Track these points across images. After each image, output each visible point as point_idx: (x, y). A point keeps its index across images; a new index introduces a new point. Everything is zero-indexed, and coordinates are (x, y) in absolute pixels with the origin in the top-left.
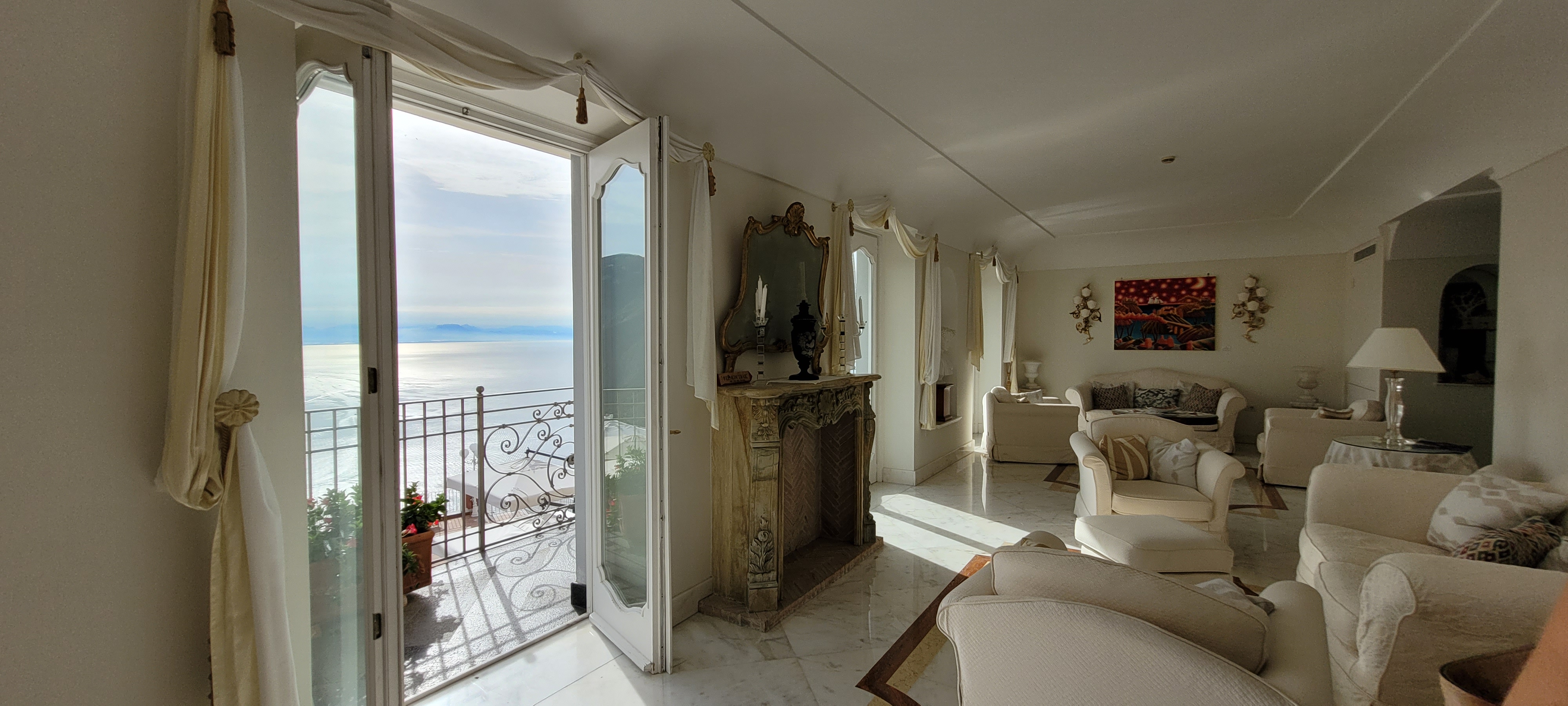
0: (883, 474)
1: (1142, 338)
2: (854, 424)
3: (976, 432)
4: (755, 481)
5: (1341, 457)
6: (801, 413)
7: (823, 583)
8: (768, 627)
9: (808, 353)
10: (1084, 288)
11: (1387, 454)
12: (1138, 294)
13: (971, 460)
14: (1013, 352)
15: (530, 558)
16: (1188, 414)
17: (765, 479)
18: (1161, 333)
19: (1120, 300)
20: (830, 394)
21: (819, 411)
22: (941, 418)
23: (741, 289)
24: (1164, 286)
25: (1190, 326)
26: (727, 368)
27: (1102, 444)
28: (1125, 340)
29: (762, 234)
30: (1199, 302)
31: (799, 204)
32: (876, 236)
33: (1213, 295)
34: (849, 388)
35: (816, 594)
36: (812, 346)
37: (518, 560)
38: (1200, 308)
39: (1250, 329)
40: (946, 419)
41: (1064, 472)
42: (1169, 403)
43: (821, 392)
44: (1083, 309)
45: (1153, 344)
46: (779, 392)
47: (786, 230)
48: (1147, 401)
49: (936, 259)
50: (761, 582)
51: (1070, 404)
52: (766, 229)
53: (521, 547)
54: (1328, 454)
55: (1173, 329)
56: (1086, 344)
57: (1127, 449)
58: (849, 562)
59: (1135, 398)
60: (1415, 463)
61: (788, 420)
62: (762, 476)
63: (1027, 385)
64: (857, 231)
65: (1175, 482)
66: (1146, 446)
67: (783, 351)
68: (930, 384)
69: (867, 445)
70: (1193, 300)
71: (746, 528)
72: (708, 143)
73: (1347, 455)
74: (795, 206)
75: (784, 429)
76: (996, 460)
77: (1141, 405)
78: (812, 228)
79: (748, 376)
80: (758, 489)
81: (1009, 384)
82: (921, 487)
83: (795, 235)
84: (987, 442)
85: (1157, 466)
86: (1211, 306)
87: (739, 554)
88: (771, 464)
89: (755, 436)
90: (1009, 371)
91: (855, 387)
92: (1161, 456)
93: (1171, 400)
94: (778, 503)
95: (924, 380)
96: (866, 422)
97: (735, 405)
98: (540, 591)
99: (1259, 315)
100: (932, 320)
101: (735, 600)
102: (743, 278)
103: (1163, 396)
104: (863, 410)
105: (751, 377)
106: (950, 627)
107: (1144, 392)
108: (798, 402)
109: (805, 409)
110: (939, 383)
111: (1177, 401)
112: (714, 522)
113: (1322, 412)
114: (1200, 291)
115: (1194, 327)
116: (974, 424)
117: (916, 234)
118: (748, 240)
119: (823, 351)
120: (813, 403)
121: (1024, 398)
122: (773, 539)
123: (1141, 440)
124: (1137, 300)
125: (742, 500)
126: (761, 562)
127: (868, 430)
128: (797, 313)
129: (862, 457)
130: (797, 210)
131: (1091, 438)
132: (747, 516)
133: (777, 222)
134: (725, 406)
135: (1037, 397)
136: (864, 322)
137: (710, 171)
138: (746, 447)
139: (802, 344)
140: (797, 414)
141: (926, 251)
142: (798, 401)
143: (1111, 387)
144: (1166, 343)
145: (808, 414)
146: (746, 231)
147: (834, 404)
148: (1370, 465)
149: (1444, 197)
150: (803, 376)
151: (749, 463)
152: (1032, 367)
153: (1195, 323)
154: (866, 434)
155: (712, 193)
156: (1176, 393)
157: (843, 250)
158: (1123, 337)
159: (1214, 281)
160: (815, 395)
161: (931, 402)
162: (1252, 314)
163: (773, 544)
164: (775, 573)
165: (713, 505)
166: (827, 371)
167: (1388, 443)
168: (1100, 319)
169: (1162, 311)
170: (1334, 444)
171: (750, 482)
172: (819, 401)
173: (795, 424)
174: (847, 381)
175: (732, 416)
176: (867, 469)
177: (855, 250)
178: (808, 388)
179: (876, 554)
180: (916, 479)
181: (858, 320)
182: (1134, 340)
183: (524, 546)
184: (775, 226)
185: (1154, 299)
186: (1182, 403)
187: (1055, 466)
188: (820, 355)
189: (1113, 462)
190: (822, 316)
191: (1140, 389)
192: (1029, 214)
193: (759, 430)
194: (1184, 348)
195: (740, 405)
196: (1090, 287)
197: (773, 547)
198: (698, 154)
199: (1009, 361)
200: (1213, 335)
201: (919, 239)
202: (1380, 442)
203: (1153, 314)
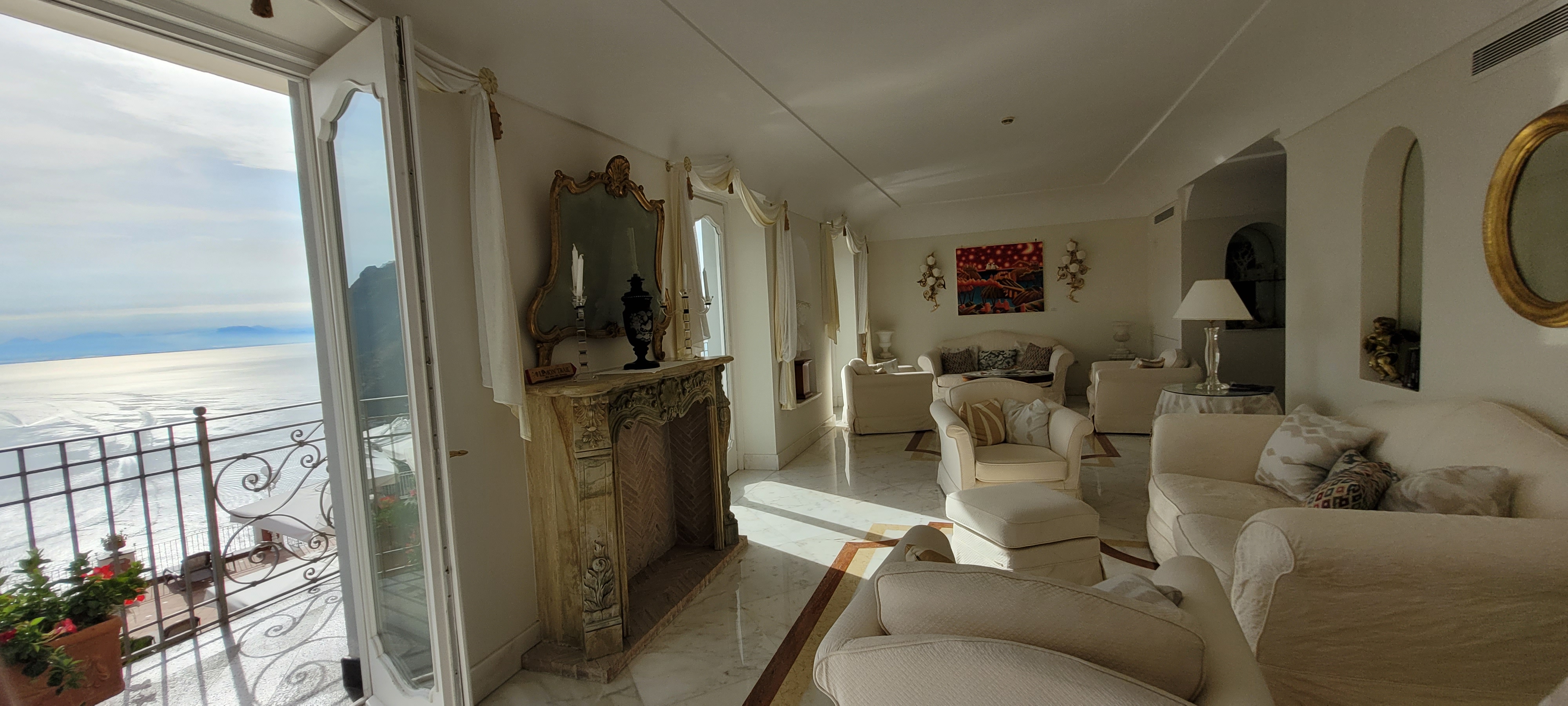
0: (745, 461)
1: (982, 302)
2: (707, 415)
3: (836, 405)
4: (583, 499)
5: (1171, 405)
6: (640, 409)
7: (680, 604)
8: (612, 676)
9: (644, 337)
10: (929, 256)
11: (1211, 400)
12: (977, 260)
13: (833, 436)
14: (867, 323)
15: (295, 623)
16: (1028, 373)
17: (596, 495)
18: (998, 298)
19: (961, 267)
20: (674, 383)
21: (662, 404)
22: (801, 396)
23: (553, 262)
24: (999, 252)
25: (1023, 290)
26: (541, 360)
27: (961, 411)
28: (967, 305)
29: (576, 194)
30: (1029, 267)
31: (623, 157)
32: (721, 204)
33: (1040, 259)
34: (696, 374)
35: (672, 619)
36: (648, 327)
37: (276, 630)
38: (1031, 271)
39: (1072, 289)
40: (806, 396)
41: (923, 438)
42: (1008, 363)
43: (663, 382)
44: (929, 277)
45: (992, 308)
46: (606, 387)
47: (608, 189)
48: (990, 362)
49: (787, 228)
50: (600, 621)
51: (923, 371)
52: (580, 187)
53: (284, 610)
54: (1160, 402)
55: (1009, 293)
56: (933, 311)
57: (984, 414)
58: (709, 572)
59: (979, 360)
60: (1234, 407)
61: (623, 419)
62: (593, 491)
63: (883, 355)
64: (697, 196)
65: (1030, 443)
66: (1002, 410)
67: (616, 336)
68: (788, 361)
69: (723, 436)
70: (1024, 265)
71: (577, 557)
72: (487, 69)
73: (1176, 403)
74: (617, 161)
75: (618, 431)
76: (857, 433)
77: (985, 366)
78: (641, 188)
79: (570, 369)
80: (588, 508)
81: (865, 356)
82: (785, 471)
83: (620, 195)
84: (848, 416)
85: (1013, 428)
86: (1039, 270)
87: (571, 589)
88: (604, 475)
89: (580, 444)
90: (864, 343)
91: (704, 373)
92: (1016, 418)
93: (1010, 360)
94: (617, 521)
95: (782, 357)
96: (720, 410)
97: (552, 407)
98: (300, 674)
99: (1080, 276)
100: (786, 291)
101: (569, 646)
102: (553, 248)
103: (1003, 357)
104: (715, 398)
105: (575, 369)
106: (831, 684)
107: (986, 354)
108: (633, 396)
109: (644, 404)
110: (797, 360)
111: (1015, 361)
112: (537, 554)
113: (1141, 363)
114: (1030, 256)
115: (1026, 290)
116: (833, 397)
117: (764, 201)
118: (557, 200)
119: (665, 333)
120: (654, 395)
121: (881, 369)
122: (612, 566)
123: (996, 403)
124: (977, 266)
125: (569, 522)
126: (597, 597)
127: (722, 420)
128: (629, 290)
129: (718, 451)
130: (619, 165)
131: (950, 406)
132: (577, 543)
133: (595, 179)
134: (540, 409)
135: (893, 367)
136: (711, 297)
137: (492, 106)
138: (569, 457)
139: (637, 326)
140: (634, 411)
141: (776, 219)
142: (635, 395)
143: (957, 351)
144: (1003, 307)
145: (648, 409)
146: (553, 189)
147: (679, 394)
148: (1197, 411)
149: (1236, 160)
150: (641, 364)
151: (575, 479)
152: (885, 336)
153: (1027, 287)
154: (720, 424)
155: (497, 134)
156: (1013, 353)
157: (682, 215)
158: (965, 303)
159: (1040, 246)
160: (656, 385)
161: (790, 380)
162: (1074, 275)
163: (613, 572)
164: (618, 607)
165: (534, 533)
166: (672, 356)
167: (1208, 389)
168: (944, 286)
169: (998, 276)
170: (1164, 393)
171: (578, 500)
172: (660, 393)
173: (632, 423)
174: (694, 366)
175: (550, 419)
176: (724, 463)
177: (698, 219)
178: (644, 379)
179: (739, 558)
180: (780, 463)
181: (704, 295)
182: (975, 305)
183: (289, 608)
184: (592, 184)
185: (991, 265)
186: (1019, 362)
187: (913, 435)
188: (662, 338)
189: (973, 429)
190: (660, 292)
191: (983, 352)
192: (876, 180)
193: (584, 436)
194: (1018, 310)
195: (559, 407)
196: (934, 255)
197: (613, 577)
198: (473, 84)
199: (863, 332)
200: (1043, 297)
201: (767, 206)
202: (1201, 388)
203: (990, 279)
